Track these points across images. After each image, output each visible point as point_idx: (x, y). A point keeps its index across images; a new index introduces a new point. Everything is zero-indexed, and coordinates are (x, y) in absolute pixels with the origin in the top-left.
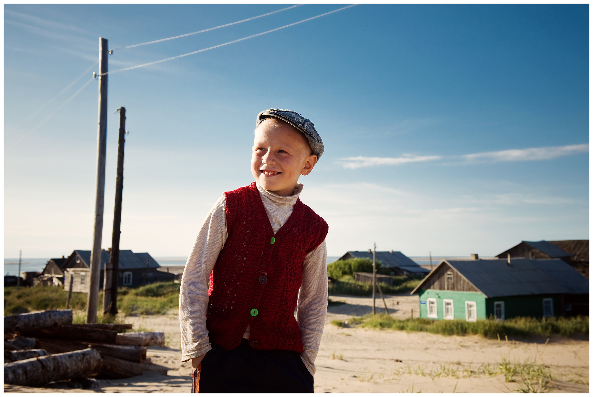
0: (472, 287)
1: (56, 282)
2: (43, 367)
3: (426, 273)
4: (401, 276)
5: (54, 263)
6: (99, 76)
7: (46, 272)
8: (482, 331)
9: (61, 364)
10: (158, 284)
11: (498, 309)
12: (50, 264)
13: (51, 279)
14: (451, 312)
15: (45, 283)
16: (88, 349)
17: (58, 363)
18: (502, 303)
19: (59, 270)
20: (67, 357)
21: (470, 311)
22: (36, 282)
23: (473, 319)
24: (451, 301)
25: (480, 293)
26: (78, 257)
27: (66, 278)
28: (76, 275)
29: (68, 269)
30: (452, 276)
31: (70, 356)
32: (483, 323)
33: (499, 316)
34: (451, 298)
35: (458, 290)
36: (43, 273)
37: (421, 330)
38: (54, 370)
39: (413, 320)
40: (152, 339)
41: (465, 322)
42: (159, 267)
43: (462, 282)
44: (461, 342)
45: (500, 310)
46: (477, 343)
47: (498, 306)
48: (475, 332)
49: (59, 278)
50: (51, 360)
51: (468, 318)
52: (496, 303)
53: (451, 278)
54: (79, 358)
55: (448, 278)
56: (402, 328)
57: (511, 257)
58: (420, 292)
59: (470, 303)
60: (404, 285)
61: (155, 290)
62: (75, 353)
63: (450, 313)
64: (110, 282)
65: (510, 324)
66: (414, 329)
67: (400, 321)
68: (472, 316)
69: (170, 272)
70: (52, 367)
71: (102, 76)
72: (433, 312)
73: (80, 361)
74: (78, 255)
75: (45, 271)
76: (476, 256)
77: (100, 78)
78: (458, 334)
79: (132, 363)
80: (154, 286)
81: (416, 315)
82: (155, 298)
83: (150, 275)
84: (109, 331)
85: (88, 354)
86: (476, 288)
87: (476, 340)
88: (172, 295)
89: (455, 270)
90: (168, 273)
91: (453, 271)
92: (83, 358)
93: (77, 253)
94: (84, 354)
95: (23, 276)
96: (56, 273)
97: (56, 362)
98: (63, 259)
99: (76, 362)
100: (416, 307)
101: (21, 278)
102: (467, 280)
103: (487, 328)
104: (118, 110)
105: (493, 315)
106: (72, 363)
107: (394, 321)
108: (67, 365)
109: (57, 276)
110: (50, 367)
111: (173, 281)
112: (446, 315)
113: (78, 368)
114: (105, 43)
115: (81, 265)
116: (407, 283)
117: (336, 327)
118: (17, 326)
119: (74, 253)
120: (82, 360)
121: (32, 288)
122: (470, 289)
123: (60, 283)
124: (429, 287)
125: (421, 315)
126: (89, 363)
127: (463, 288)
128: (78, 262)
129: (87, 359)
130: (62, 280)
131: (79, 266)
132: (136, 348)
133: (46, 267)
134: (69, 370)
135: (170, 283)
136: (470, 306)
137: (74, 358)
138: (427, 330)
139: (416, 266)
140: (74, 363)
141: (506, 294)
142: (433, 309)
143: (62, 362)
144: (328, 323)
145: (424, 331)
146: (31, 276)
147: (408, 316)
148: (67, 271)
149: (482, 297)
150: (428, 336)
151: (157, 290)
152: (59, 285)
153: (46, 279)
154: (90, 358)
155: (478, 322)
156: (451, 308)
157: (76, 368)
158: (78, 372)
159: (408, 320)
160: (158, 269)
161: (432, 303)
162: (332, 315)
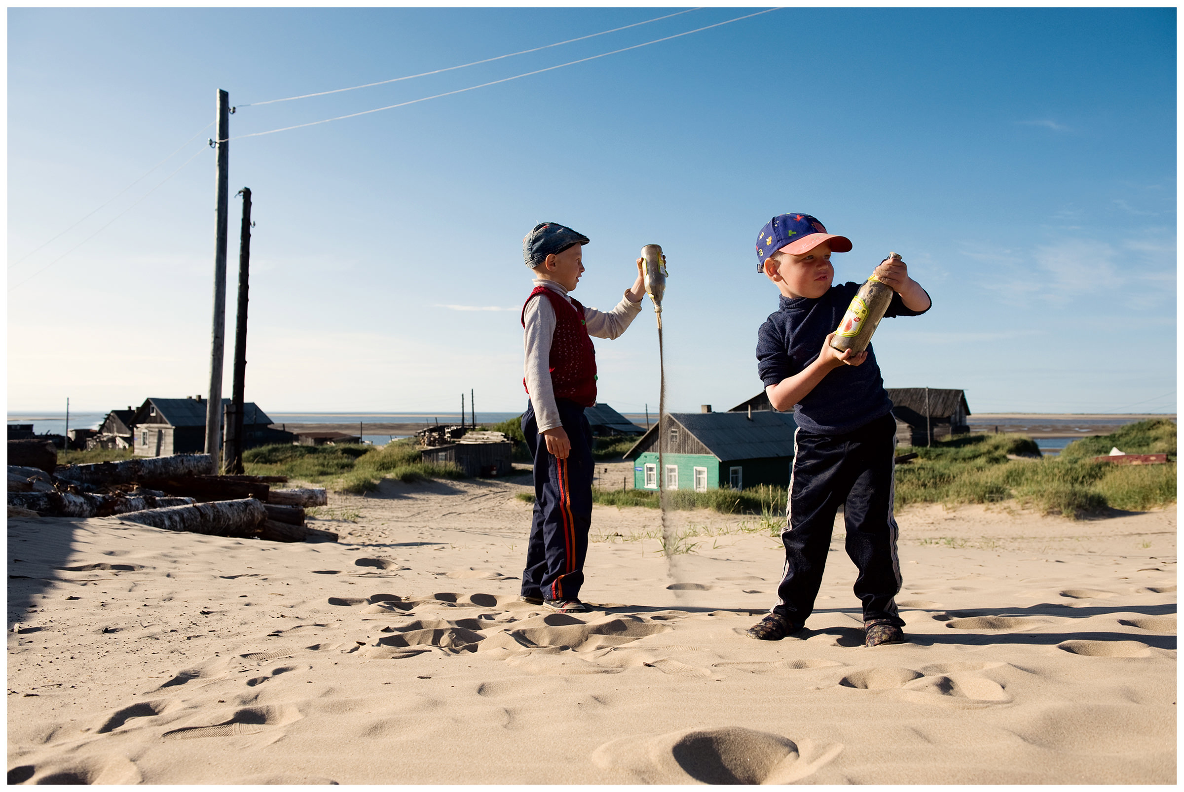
0: (702, 448)
1: (120, 443)
2: (203, 515)
3: (641, 433)
4: (608, 436)
5: (116, 416)
6: (216, 143)
7: (105, 429)
8: (715, 504)
9: (221, 514)
10: (270, 447)
11: (735, 476)
12: (111, 418)
13: (113, 440)
14: (675, 481)
15: (104, 444)
16: (250, 498)
17: (218, 511)
18: (740, 469)
19: (124, 427)
20: (227, 506)
21: (699, 478)
22: (91, 444)
23: (703, 489)
24: (675, 467)
25: (713, 455)
26: (153, 408)
27: (136, 437)
28: (151, 433)
29: (138, 425)
30: (677, 434)
31: (231, 505)
32: (716, 493)
33: (735, 485)
34: (676, 463)
35: (684, 452)
36: (100, 432)
37: (636, 504)
38: (214, 519)
39: (626, 492)
40: (310, 498)
41: (694, 493)
42: (271, 423)
43: (690, 441)
44: (688, 518)
45: (737, 477)
46: (708, 518)
47: (735, 472)
48: (706, 505)
49: (124, 439)
50: (209, 508)
51: (697, 488)
52: (732, 468)
53: (676, 436)
54: (241, 508)
55: (673, 436)
56: (612, 503)
57: (752, 409)
58: (634, 456)
59: (699, 468)
60: (611, 449)
61: (267, 455)
62: (236, 502)
63: (673, 483)
64: (233, 430)
65: (750, 494)
66: (626, 503)
67: (609, 494)
68: (702, 486)
69: (287, 430)
70: (212, 516)
71: (220, 144)
72: (653, 482)
73: (243, 511)
74: (153, 405)
75: (102, 427)
76: (709, 408)
77: (217, 145)
78: (684, 508)
79: (291, 526)
80: (265, 449)
81: (630, 486)
82: (268, 466)
83: (259, 434)
84: (257, 483)
85: (251, 504)
86: (708, 450)
87: (707, 515)
88: (292, 461)
89: (682, 426)
90: (283, 432)
91: (678, 427)
92: (246, 509)
93: (151, 401)
94: (246, 504)
95: (71, 435)
96: (119, 432)
97: (215, 510)
98: (130, 411)
99: (238, 513)
100: (630, 476)
101: (69, 439)
102: (696, 439)
103: (720, 499)
104: (240, 192)
105: (728, 483)
106: (233, 513)
107: (601, 494)
108: (228, 515)
109: (121, 435)
110: (210, 516)
111: (292, 443)
112: (668, 486)
113: (241, 520)
114: (224, 96)
115: (158, 420)
116: (616, 446)
117: (523, 503)
118: (139, 473)
119: (148, 403)
120: (244, 511)
121: (84, 452)
122: (700, 451)
123: (127, 446)
124: (646, 449)
125: (635, 486)
126: (252, 514)
127: (692, 450)
128: (153, 415)
129: (250, 510)
130: (130, 440)
131: (154, 420)
132: (293, 507)
133: (105, 422)
134: (231, 522)
135: (289, 445)
136: (700, 473)
137: (235, 507)
138: (643, 504)
139: (628, 423)
140: (236, 514)
141: (745, 457)
142: (652, 478)
143: (223, 511)
144: (512, 498)
145: (641, 505)
146: (83, 435)
147: (620, 487)
148: (137, 428)
149: (714, 460)
150: (645, 511)
151: (269, 455)
152: (125, 447)
153: (105, 439)
154: (254, 509)
155: (708, 492)
156: (675, 476)
157: (238, 520)
158: (241, 525)
159: (619, 492)
160: (270, 426)
161: (651, 469)
162: (516, 486)
